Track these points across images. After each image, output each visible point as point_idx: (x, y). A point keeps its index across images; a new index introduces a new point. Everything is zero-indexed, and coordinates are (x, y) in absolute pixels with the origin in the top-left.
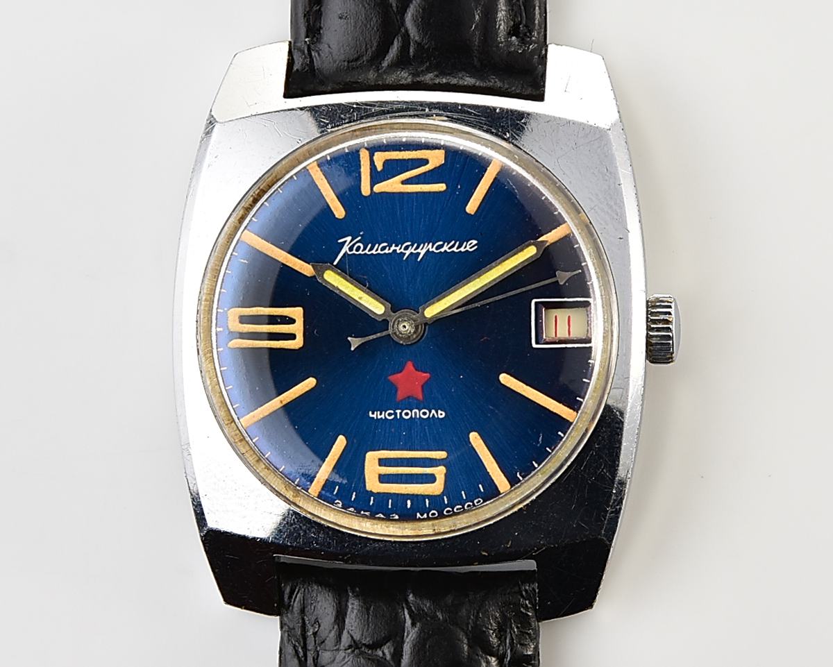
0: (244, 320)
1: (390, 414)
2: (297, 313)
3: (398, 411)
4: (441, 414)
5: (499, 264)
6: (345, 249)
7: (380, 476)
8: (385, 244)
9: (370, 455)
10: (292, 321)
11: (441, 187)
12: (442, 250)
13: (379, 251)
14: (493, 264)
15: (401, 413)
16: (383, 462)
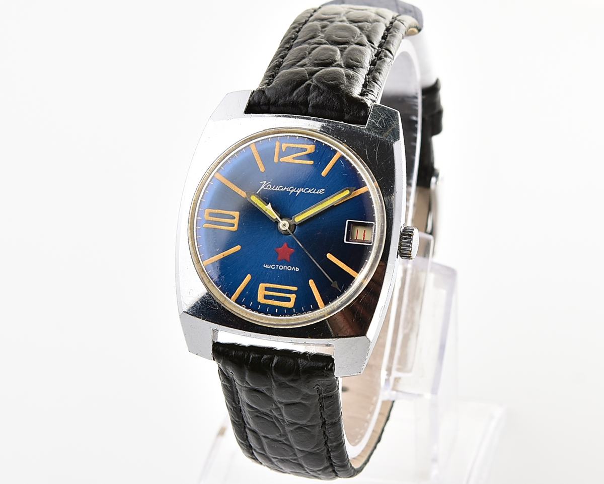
0: (211, 215)
1: (273, 267)
2: (236, 214)
4: (297, 269)
7: (265, 295)
8: (282, 186)
9: (261, 285)
11: (311, 162)
12: (308, 192)
13: (278, 189)
15: (278, 267)
16: (267, 289)
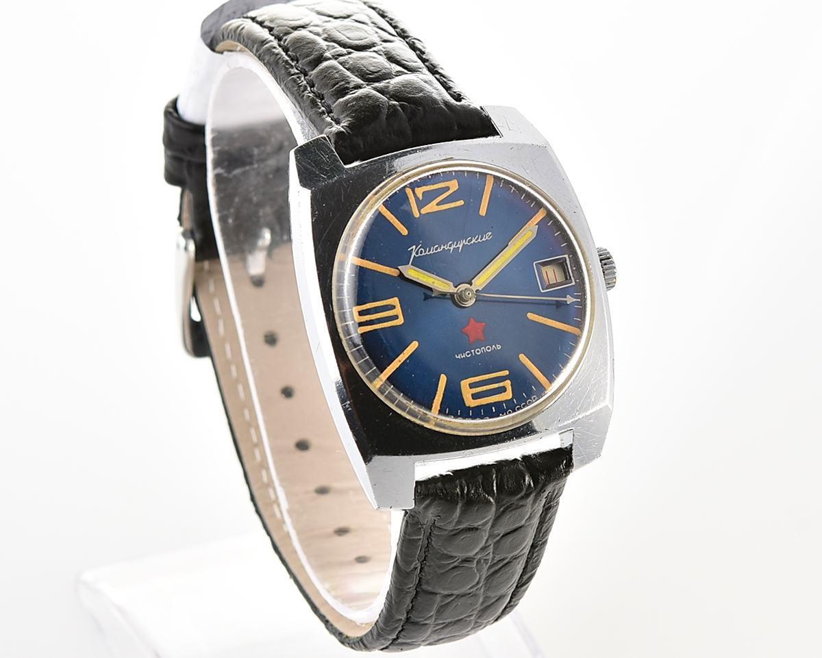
0: (361, 313)
1: (468, 354)
2: (395, 301)
4: (499, 347)
7: (473, 395)
9: (463, 383)
10: (393, 307)
11: (461, 203)
15: (474, 352)
16: (472, 386)
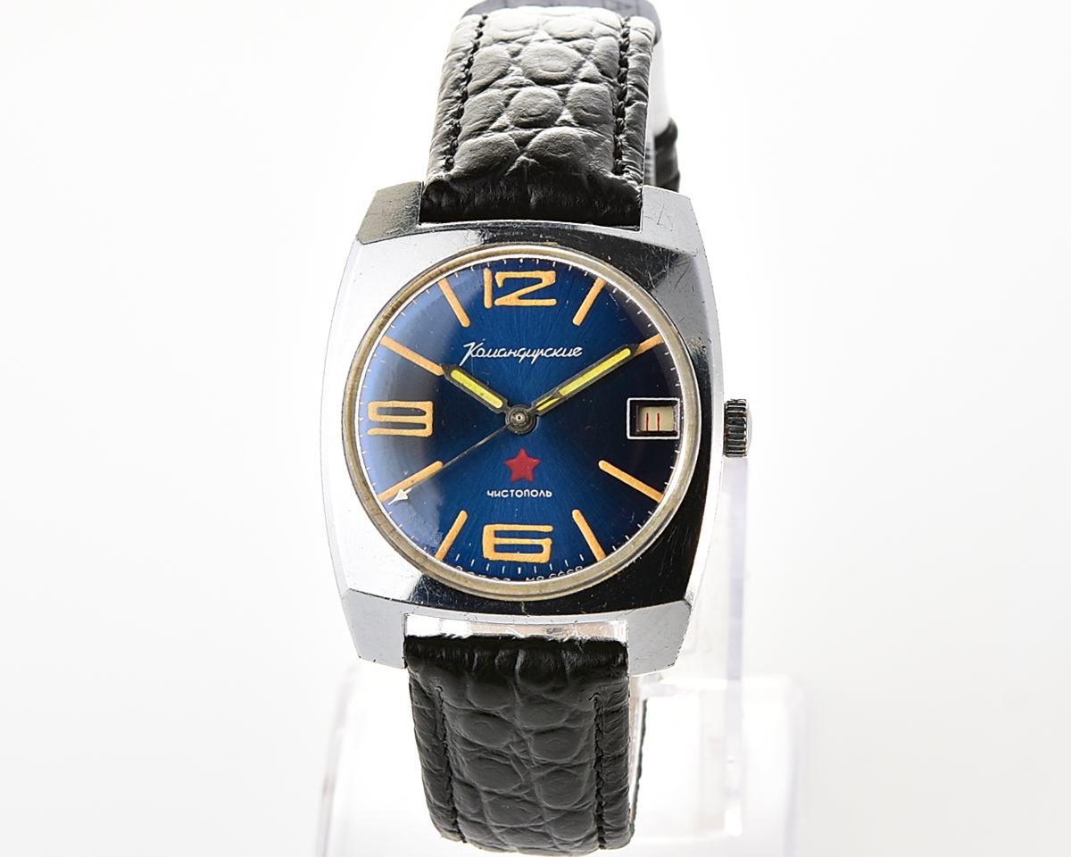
0: (382, 411)
1: (505, 494)
2: (427, 406)
3: (512, 491)
4: (549, 494)
5: (599, 364)
6: (470, 352)
7: (495, 546)
8: (504, 349)
9: (486, 528)
10: (423, 413)
11: (552, 302)
12: (552, 355)
13: (498, 355)
14: (594, 365)
15: (514, 493)
16: (498, 534)
